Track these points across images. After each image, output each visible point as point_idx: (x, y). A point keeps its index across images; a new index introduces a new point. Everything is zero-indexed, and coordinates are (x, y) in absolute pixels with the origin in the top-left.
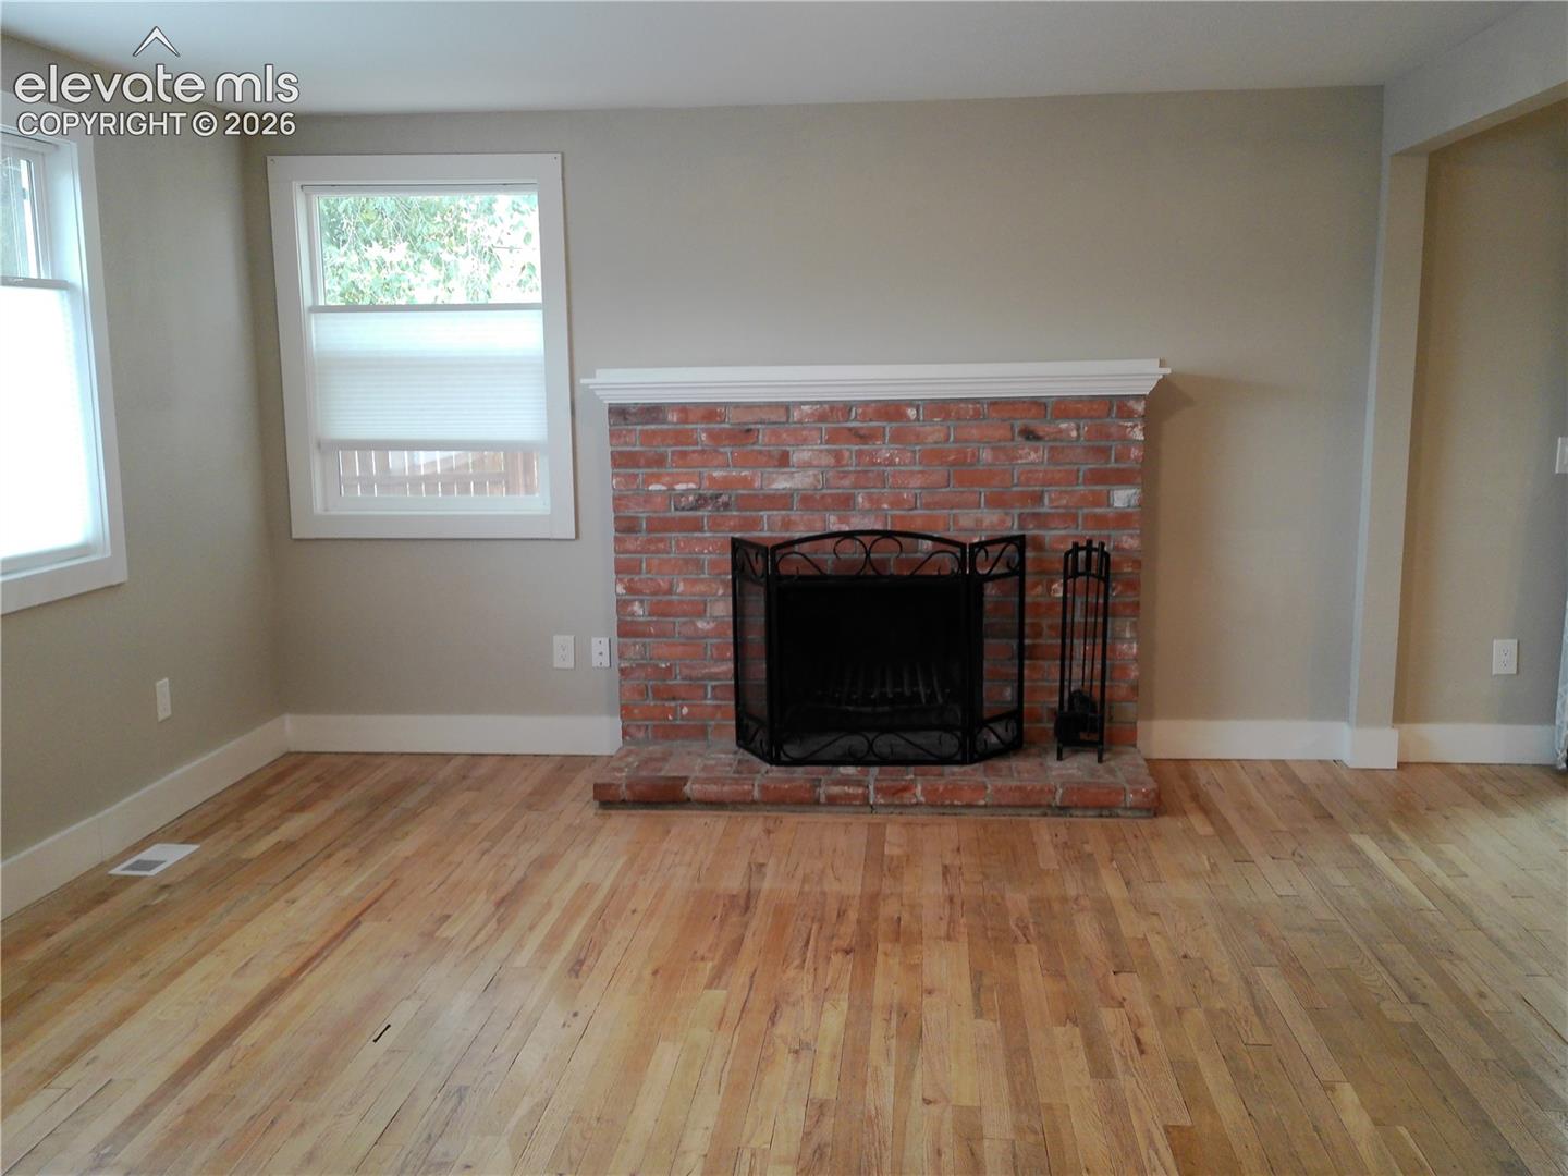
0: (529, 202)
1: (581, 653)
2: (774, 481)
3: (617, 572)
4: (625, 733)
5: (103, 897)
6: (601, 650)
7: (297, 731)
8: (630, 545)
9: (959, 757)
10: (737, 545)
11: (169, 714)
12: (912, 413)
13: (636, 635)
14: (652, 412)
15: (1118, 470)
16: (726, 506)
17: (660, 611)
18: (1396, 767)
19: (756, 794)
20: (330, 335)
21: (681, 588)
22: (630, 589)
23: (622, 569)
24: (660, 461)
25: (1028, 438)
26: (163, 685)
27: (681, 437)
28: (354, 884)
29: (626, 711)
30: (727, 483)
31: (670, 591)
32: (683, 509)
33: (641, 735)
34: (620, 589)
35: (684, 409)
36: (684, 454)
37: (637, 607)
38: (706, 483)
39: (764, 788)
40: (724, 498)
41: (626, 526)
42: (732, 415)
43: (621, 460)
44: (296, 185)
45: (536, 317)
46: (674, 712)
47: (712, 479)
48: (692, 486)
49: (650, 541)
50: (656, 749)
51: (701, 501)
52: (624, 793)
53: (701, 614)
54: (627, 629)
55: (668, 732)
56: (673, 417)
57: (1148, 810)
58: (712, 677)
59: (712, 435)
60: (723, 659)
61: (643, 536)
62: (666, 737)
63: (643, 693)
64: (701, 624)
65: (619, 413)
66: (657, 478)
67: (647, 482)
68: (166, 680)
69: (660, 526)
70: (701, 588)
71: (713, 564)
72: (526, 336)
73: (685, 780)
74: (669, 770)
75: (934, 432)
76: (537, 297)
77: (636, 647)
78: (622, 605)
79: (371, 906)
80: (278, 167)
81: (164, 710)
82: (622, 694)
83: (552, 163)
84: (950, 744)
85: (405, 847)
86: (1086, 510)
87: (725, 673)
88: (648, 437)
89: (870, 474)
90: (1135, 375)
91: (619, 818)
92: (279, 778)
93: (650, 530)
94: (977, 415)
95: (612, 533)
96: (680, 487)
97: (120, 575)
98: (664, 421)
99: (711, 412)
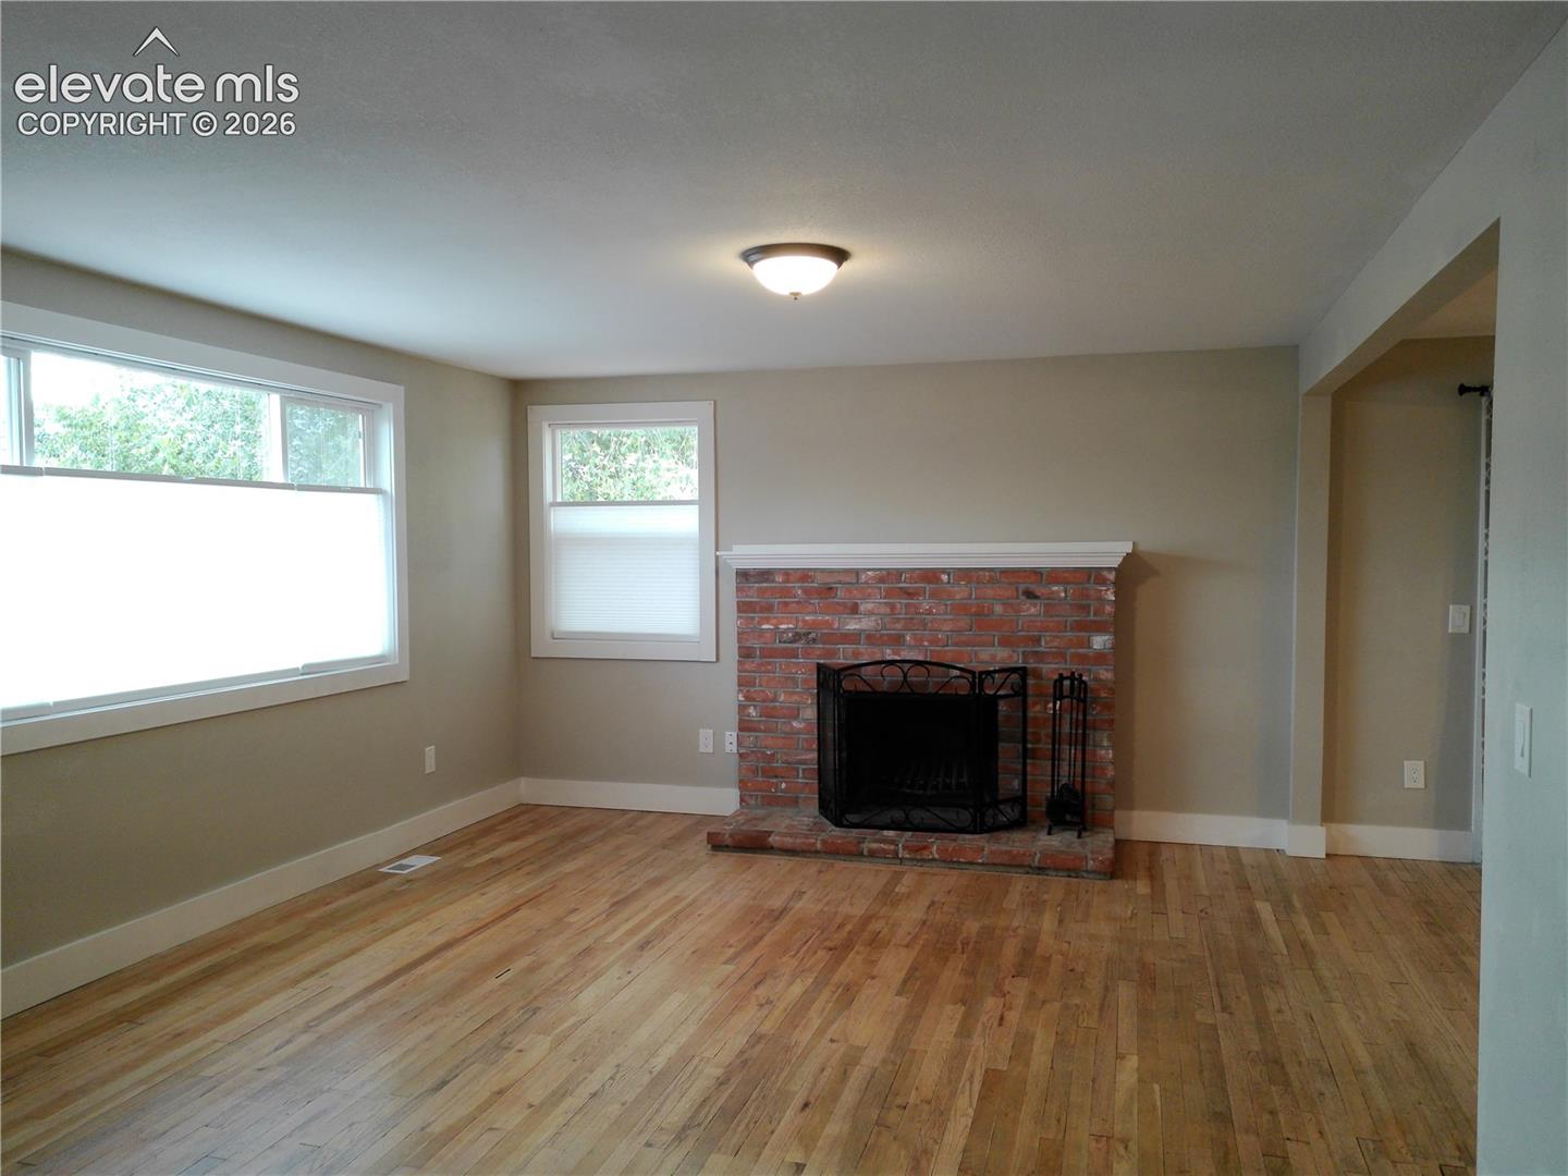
0: (693, 432)
1: (718, 741)
2: (847, 624)
3: (739, 685)
4: (742, 800)
5: (370, 884)
6: (731, 739)
7: (528, 789)
8: (747, 667)
9: (971, 828)
10: (820, 667)
11: (433, 769)
12: (945, 578)
13: (750, 729)
14: (765, 575)
15: (1095, 622)
16: (814, 640)
17: (768, 714)
18: (1324, 856)
19: (819, 846)
21: (782, 699)
22: (747, 698)
23: (744, 683)
24: (769, 608)
25: (1028, 597)
26: (430, 750)
27: (786, 592)
28: (525, 886)
29: (742, 784)
30: (815, 625)
31: (774, 700)
32: (784, 642)
33: (753, 802)
34: (741, 698)
35: (786, 573)
36: (786, 604)
37: (751, 710)
38: (800, 624)
39: (824, 842)
40: (813, 635)
41: (745, 653)
42: (820, 579)
43: (744, 608)
44: (545, 425)
45: (695, 509)
46: (776, 786)
47: (805, 621)
48: (791, 626)
49: (762, 664)
50: (761, 812)
51: (797, 637)
52: (729, 841)
53: (796, 717)
54: (745, 726)
55: (771, 801)
56: (779, 578)
57: (1105, 874)
58: (803, 762)
59: (806, 591)
60: (809, 750)
61: (757, 660)
62: (769, 804)
63: (755, 771)
64: (795, 724)
65: (744, 575)
66: (767, 621)
67: (760, 623)
68: (433, 747)
69: (768, 653)
70: (796, 698)
71: (805, 681)
72: (687, 522)
73: (769, 833)
74: (763, 827)
75: (961, 592)
76: (695, 496)
77: (750, 738)
78: (742, 708)
79: (533, 900)
80: (536, 413)
81: (430, 765)
82: (740, 770)
83: (706, 408)
84: (965, 817)
85: (569, 867)
86: (1072, 650)
87: (812, 760)
88: (762, 591)
89: (915, 621)
90: (1108, 553)
91: (722, 856)
92: (509, 819)
93: (762, 657)
94: (992, 580)
95: (737, 658)
96: (783, 626)
97: (404, 676)
98: (773, 581)
99: (805, 575)
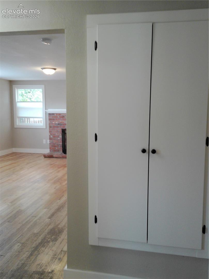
0: (41, 90)
1: (46, 142)
4: (50, 151)
6: (48, 141)
7: (14, 150)
8: (51, 129)
10: (62, 129)
13: (51, 139)
14: (53, 114)
16: (61, 125)
17: (54, 137)
19: (61, 156)
20: (19, 105)
22: (51, 134)
23: (50, 132)
24: (54, 120)
27: (56, 117)
29: (50, 148)
30: (61, 122)
31: (55, 134)
32: (56, 125)
33: (52, 151)
34: (50, 134)
35: (57, 114)
36: (57, 119)
37: (51, 136)
38: (59, 122)
39: (62, 156)
40: (61, 124)
41: (50, 127)
42: (62, 115)
43: (50, 119)
44: (16, 88)
45: (42, 103)
46: (56, 148)
47: (60, 122)
48: (57, 122)
49: (53, 129)
51: (59, 124)
52: (47, 156)
53: (59, 137)
54: (50, 139)
56: (55, 115)
58: (59, 144)
59: (60, 117)
60: (61, 142)
61: (52, 128)
62: (54, 151)
63: (52, 146)
64: (59, 138)
65: (50, 114)
66: (54, 122)
67: (53, 122)
69: (54, 127)
70: (58, 134)
71: (60, 131)
72: (40, 105)
73: (53, 155)
76: (42, 101)
77: (51, 141)
78: (50, 136)
80: (14, 86)
82: (50, 146)
83: (43, 86)
87: (61, 144)
88: (53, 117)
91: (46, 159)
92: (11, 154)
93: (53, 127)
95: (49, 128)
96: (56, 122)
98: (54, 115)
99: (60, 114)
